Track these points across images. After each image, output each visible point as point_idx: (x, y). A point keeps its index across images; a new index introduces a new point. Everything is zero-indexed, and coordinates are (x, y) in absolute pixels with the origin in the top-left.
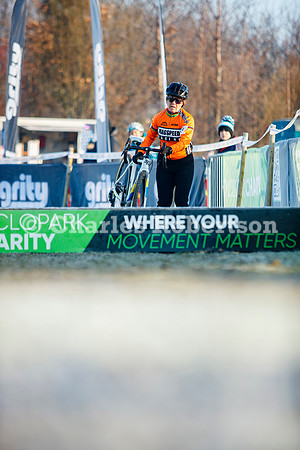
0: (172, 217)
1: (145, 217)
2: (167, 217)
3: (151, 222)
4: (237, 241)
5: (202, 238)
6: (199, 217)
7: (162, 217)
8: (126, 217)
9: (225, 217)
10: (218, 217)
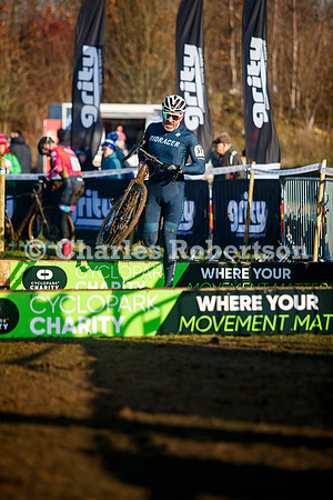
0: (247, 297)
1: (219, 297)
2: (243, 298)
3: (225, 303)
4: (317, 323)
5: (279, 320)
6: (276, 297)
7: (236, 297)
8: (199, 298)
9: (303, 297)
10: (296, 297)
